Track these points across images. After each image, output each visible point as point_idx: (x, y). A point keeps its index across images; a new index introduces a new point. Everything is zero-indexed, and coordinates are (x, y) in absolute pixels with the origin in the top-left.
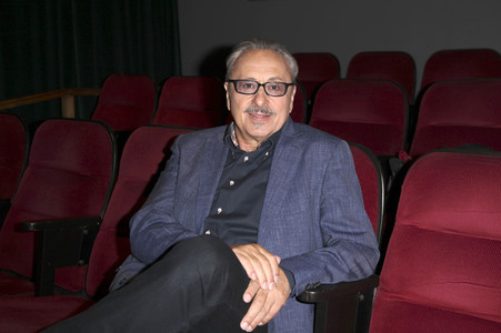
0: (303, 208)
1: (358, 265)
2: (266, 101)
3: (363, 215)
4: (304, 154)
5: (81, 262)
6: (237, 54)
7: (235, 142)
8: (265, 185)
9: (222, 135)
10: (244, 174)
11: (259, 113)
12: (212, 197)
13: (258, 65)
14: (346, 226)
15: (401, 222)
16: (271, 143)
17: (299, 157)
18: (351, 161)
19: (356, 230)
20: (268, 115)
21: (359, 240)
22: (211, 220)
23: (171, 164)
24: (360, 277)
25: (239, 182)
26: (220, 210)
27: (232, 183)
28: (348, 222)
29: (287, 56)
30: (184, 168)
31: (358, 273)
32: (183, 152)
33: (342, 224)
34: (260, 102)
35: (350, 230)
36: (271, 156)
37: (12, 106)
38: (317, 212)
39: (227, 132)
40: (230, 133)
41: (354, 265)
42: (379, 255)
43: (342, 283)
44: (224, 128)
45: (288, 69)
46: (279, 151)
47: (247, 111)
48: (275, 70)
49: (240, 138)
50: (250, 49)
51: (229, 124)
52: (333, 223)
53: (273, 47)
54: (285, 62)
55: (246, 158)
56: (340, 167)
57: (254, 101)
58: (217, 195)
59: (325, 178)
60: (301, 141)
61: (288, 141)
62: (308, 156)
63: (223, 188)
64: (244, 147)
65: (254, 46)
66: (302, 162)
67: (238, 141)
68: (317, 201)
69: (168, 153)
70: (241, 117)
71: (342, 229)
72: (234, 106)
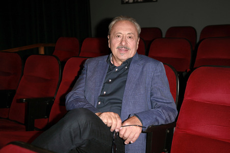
0: (142, 92)
1: (170, 117)
2: (126, 43)
3: (170, 95)
4: (143, 68)
5: (46, 117)
6: (113, 23)
7: (112, 62)
8: (125, 82)
9: (106, 59)
10: (116, 76)
11: (123, 49)
12: (101, 87)
13: (123, 27)
14: (163, 99)
15: (186, 98)
16: (128, 62)
17: (141, 69)
18: (165, 71)
19: (168, 102)
20: (127, 50)
21: (169, 105)
22: (101, 97)
23: (84, 72)
24: (170, 122)
25: (113, 80)
26: (105, 93)
27: (110, 80)
28: (164, 98)
29: (136, 24)
30: (89, 74)
31: (169, 120)
32: (88, 66)
33: (161, 99)
34: (124, 44)
35: (165, 101)
36: (128, 69)
37: (17, 51)
38: (149, 94)
39: (109, 58)
40: (110, 58)
41: (168, 116)
42: (177, 113)
43: (162, 125)
44: (107, 56)
45: (136, 29)
46: (132, 66)
47: (118, 48)
48: (131, 29)
49: (114, 61)
50: (119, 20)
51: (109, 54)
52: (157, 98)
53: (130, 19)
54: (135, 26)
55: (117, 70)
56: (159, 74)
57: (121, 43)
58: (104, 86)
59: (153, 79)
60: (142, 62)
61: (135, 62)
62: (145, 69)
63: (106, 83)
64: (116, 65)
65: (121, 19)
66: (142, 71)
67: (113, 62)
68: (149, 89)
69: (82, 67)
70: (115, 51)
71: (161, 100)
72: (112, 46)
